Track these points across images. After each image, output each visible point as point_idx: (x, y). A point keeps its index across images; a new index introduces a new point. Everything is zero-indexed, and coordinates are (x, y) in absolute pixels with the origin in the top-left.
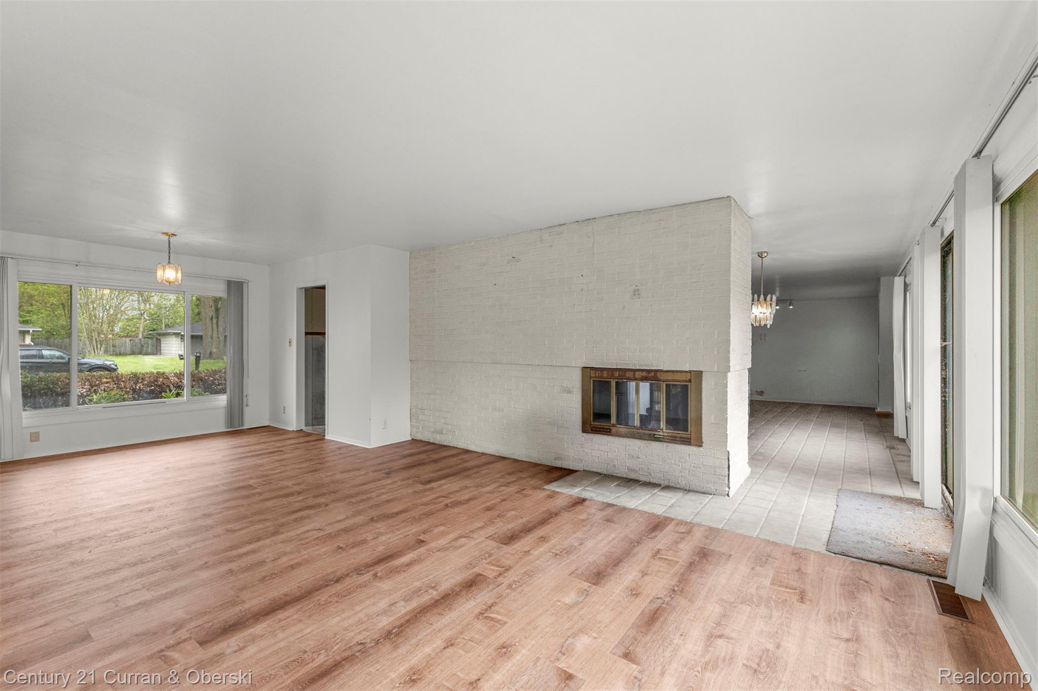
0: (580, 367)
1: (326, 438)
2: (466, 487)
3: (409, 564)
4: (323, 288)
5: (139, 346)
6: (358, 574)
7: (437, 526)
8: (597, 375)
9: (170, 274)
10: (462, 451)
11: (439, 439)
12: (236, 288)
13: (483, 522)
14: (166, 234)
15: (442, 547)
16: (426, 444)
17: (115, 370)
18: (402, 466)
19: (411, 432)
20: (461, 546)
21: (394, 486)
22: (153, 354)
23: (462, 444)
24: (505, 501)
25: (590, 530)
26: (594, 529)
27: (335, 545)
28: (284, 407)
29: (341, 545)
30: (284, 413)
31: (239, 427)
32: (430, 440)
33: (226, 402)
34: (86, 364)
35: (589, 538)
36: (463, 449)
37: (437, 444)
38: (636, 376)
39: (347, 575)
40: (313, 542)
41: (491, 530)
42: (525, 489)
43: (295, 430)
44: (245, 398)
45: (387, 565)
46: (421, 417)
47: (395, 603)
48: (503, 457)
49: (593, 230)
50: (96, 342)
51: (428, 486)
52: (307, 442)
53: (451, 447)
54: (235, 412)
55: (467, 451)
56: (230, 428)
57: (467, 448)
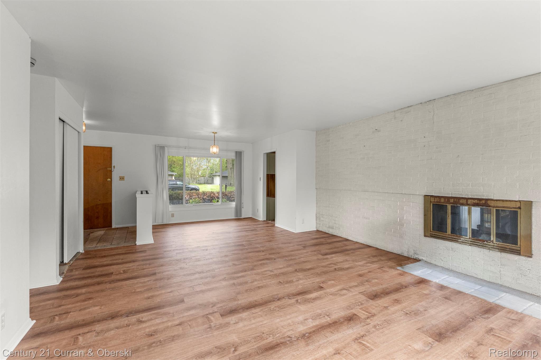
0: (422, 195)
1: (275, 225)
2: (347, 261)
3: (315, 299)
4: (274, 153)
5: (206, 180)
6: (289, 298)
7: (330, 280)
8: (436, 201)
9: (214, 150)
10: (344, 239)
11: (331, 231)
12: (239, 154)
13: (357, 283)
14: (213, 133)
15: (333, 293)
16: (323, 233)
17: (199, 190)
18: (311, 244)
19: (316, 226)
20: (344, 295)
21: (307, 254)
22: (211, 184)
23: (344, 236)
24: (371, 272)
25: (432, 302)
26: (435, 302)
27: (278, 281)
28: (258, 209)
29: (281, 281)
30: (258, 212)
31: (240, 217)
32: (326, 231)
33: (235, 205)
34: (189, 187)
35: (431, 307)
36: (345, 238)
37: (330, 234)
38: (469, 203)
39: (283, 298)
40: (268, 277)
41: (362, 289)
42: (384, 267)
43: (262, 220)
44: (242, 204)
45: (303, 297)
46: (322, 219)
47: (307, 319)
48: (369, 246)
49: (433, 107)
50: (193, 179)
51: (325, 257)
52: (267, 226)
53: (338, 236)
54: (238, 210)
55: (347, 240)
56: (237, 217)
57: (347, 238)
